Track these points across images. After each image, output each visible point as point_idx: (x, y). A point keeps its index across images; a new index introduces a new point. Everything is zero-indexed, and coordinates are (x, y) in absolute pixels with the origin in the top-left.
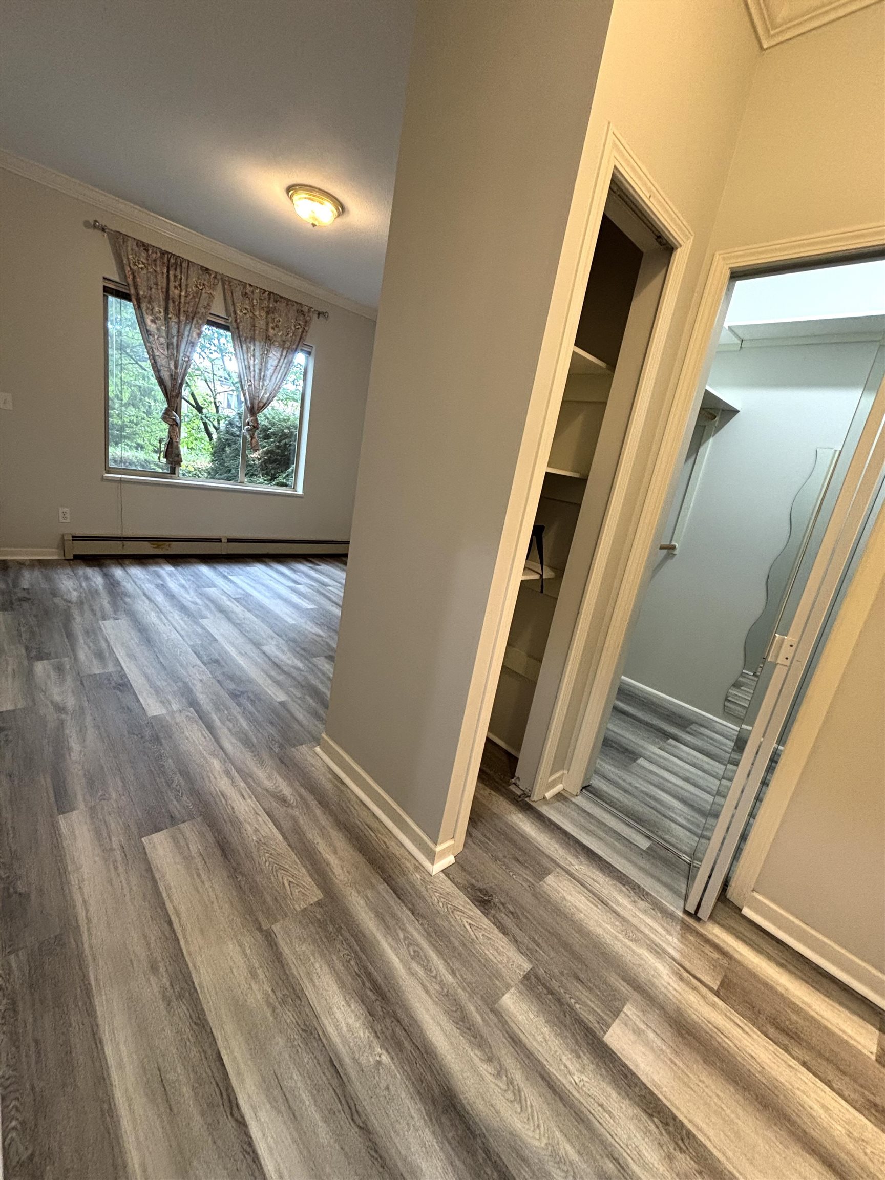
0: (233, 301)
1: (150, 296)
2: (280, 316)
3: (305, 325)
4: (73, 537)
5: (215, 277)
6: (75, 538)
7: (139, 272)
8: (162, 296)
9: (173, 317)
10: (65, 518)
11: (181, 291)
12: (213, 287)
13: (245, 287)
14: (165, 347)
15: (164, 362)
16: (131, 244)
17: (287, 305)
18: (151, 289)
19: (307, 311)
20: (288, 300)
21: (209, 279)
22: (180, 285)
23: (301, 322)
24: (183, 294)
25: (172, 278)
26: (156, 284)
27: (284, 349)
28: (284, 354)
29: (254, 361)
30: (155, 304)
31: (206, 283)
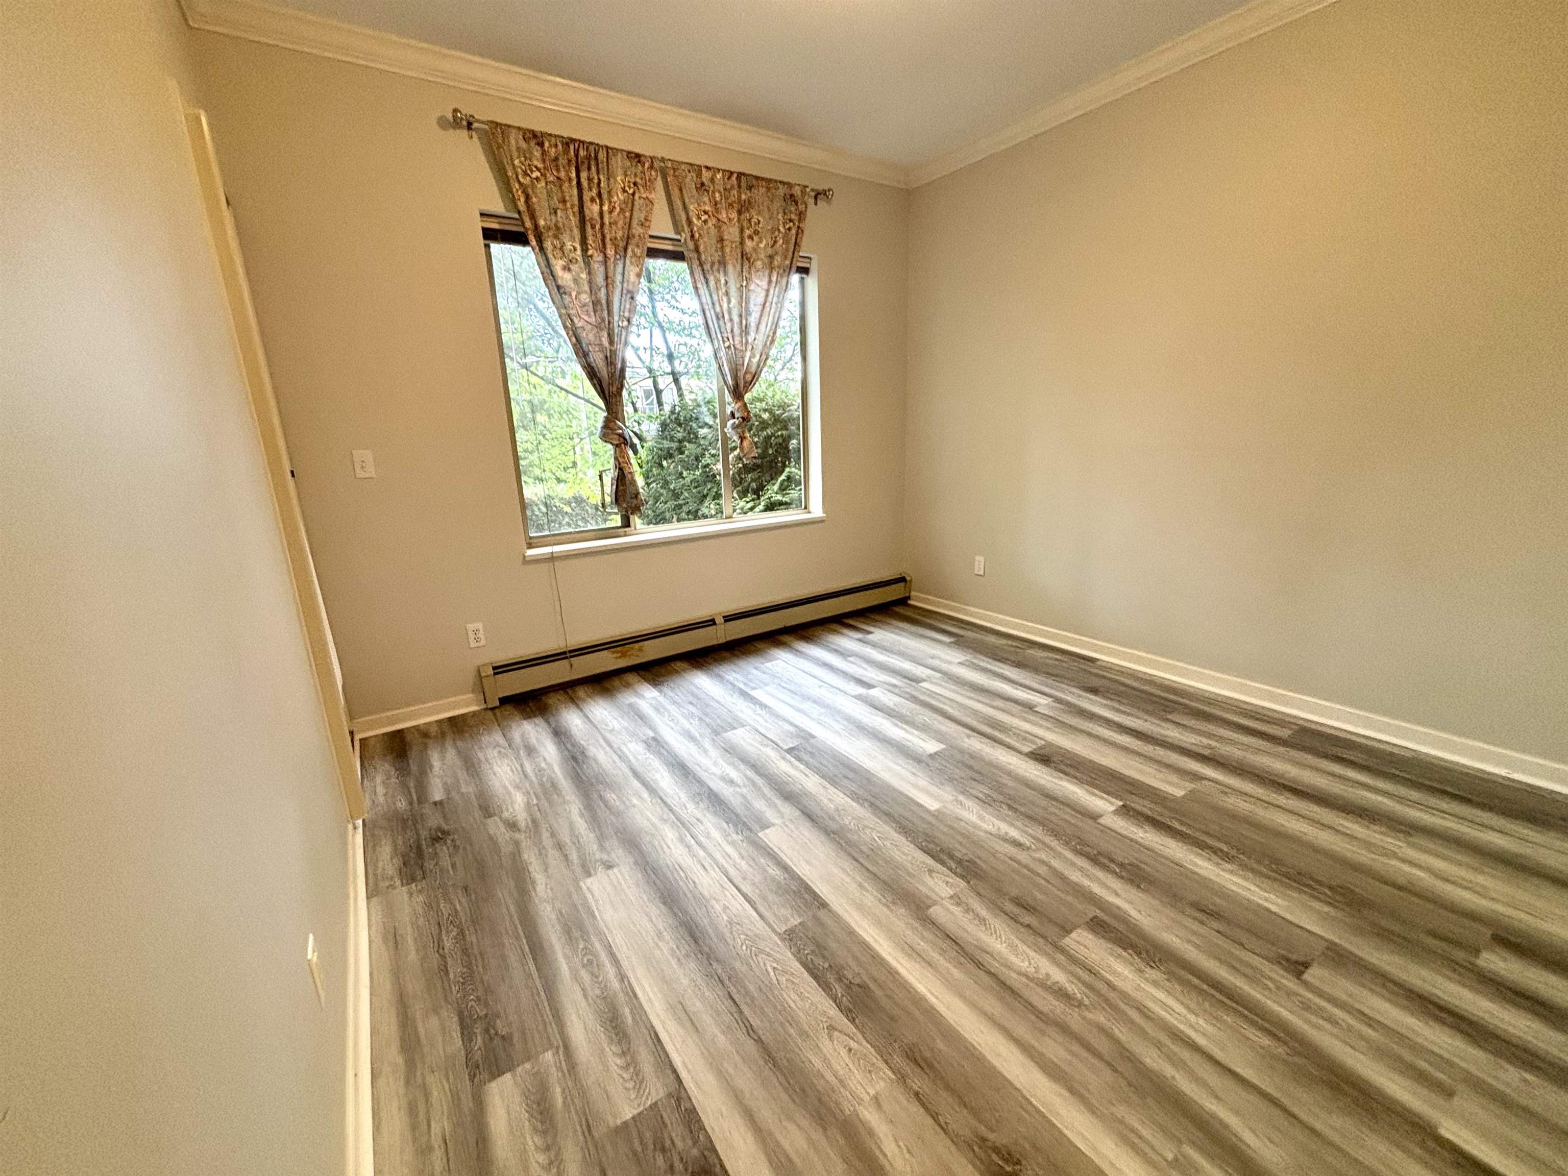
0: (684, 204)
1: (556, 225)
2: (759, 213)
3: (800, 221)
4: (494, 668)
5: (652, 167)
6: (499, 669)
7: (533, 186)
8: (574, 221)
9: (596, 254)
10: (477, 640)
11: (601, 205)
12: (649, 185)
13: (699, 175)
14: (591, 308)
15: (591, 337)
16: (515, 140)
17: (768, 189)
18: (556, 213)
19: (799, 193)
20: (769, 181)
21: (643, 172)
22: (600, 195)
23: (793, 217)
24: (606, 208)
25: (585, 183)
26: (564, 201)
27: (772, 269)
28: (774, 279)
29: (729, 302)
30: (566, 238)
31: (638, 180)
